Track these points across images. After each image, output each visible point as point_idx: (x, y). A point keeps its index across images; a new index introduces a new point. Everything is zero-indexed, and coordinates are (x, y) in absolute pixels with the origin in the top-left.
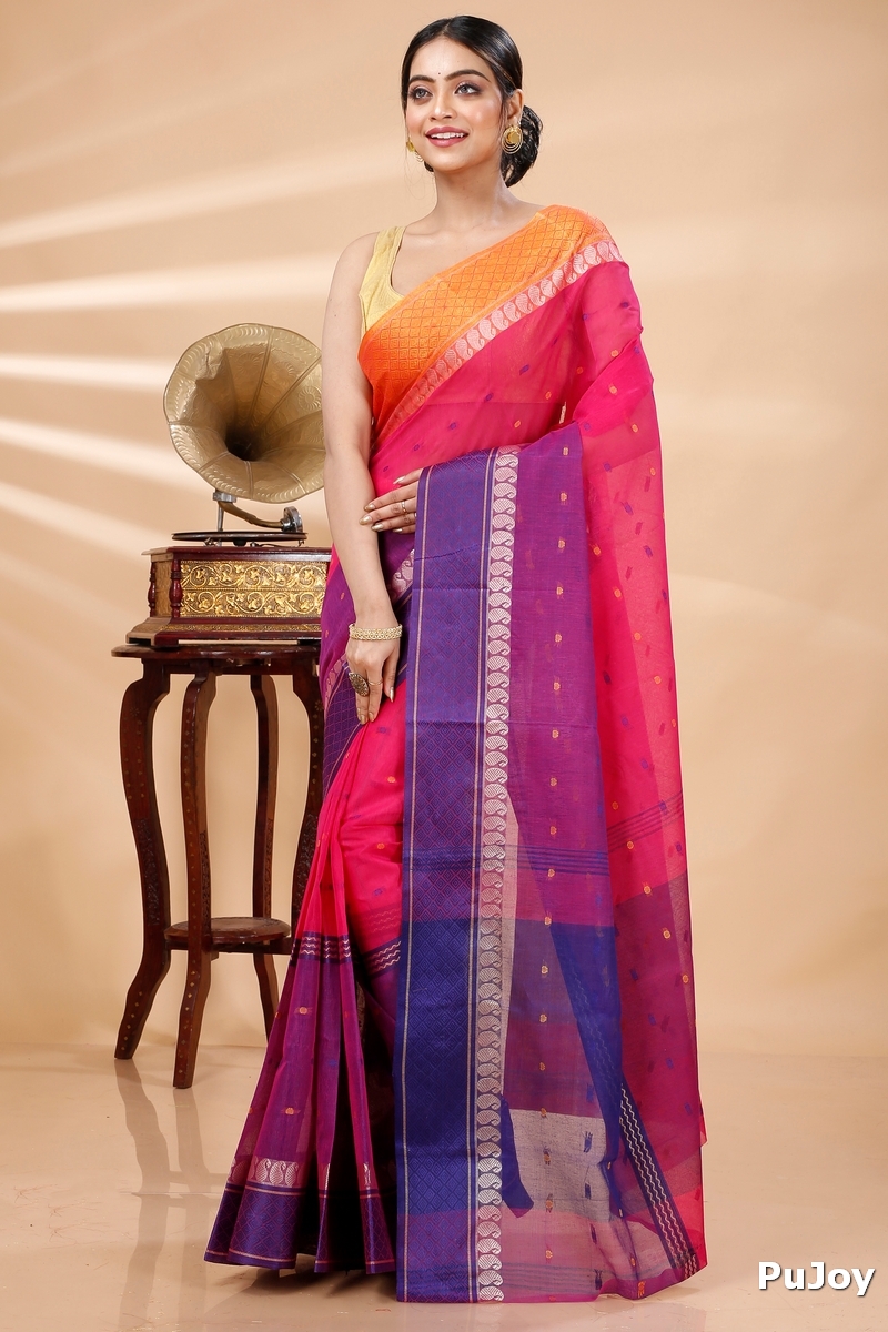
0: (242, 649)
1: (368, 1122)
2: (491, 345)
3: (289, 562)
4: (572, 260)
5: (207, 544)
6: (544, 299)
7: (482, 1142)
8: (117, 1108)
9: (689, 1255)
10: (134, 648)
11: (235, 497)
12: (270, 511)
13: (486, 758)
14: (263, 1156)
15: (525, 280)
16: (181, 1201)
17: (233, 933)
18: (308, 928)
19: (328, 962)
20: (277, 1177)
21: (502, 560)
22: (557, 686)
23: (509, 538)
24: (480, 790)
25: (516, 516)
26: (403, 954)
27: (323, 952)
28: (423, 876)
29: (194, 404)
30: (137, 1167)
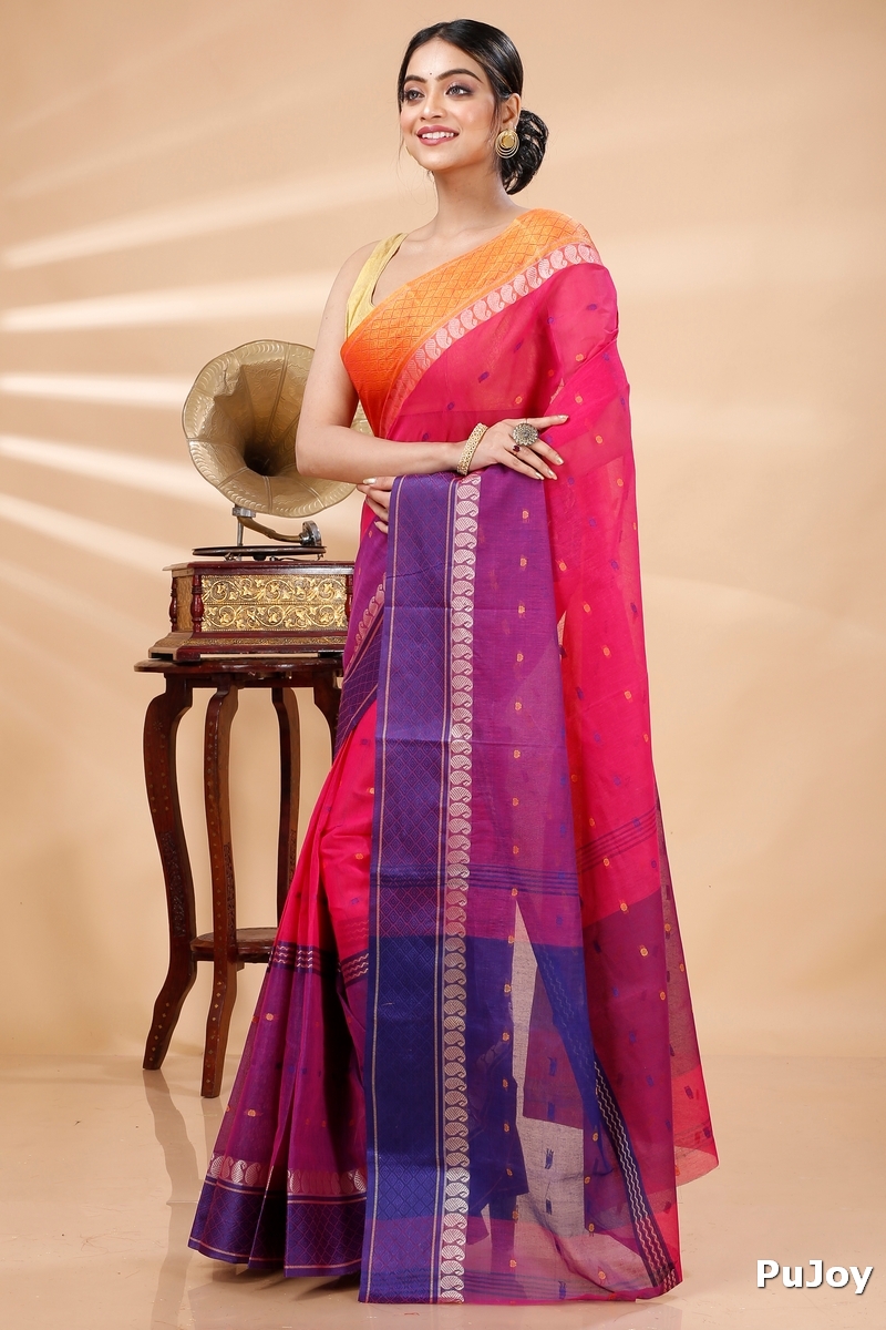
0: (264, 662)
2: (446, 354)
3: (308, 576)
4: (536, 266)
5: (227, 559)
7: (450, 1152)
8: (146, 1117)
9: (664, 1272)
10: (156, 663)
11: (254, 512)
12: (290, 526)
13: (451, 777)
15: (486, 287)
17: (258, 943)
21: (464, 579)
22: (518, 706)
23: (470, 557)
24: (445, 809)
25: (478, 535)
26: (372, 966)
28: (391, 893)
29: (212, 420)
30: (167, 1175)
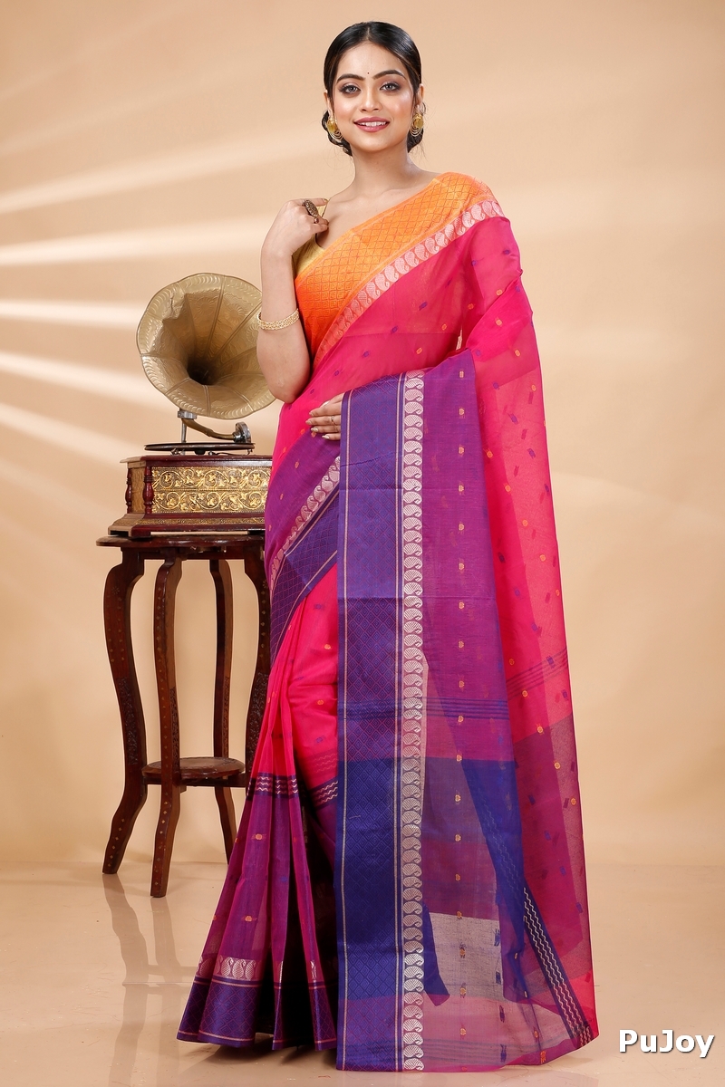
0: (203, 538)
1: (314, 927)
2: (395, 287)
3: (240, 467)
4: (461, 217)
5: (173, 453)
6: (438, 249)
7: (408, 941)
8: (105, 914)
9: (584, 1028)
10: (115, 539)
11: (196, 414)
13: (404, 627)
14: (226, 955)
15: (422, 233)
16: (158, 990)
17: (198, 770)
18: (262, 770)
19: (279, 797)
20: (238, 973)
21: (413, 464)
22: (461, 566)
23: (418, 447)
24: (400, 653)
25: (423, 429)
26: (340, 791)
27: (275, 789)
28: (356, 724)
29: (161, 339)
30: (122, 962)
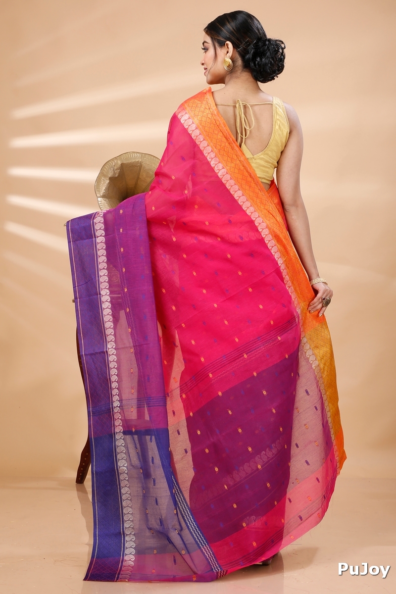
13: (110, 365)
21: (105, 281)
23: (106, 272)
25: (107, 262)
28: (96, 418)
29: (108, 189)
